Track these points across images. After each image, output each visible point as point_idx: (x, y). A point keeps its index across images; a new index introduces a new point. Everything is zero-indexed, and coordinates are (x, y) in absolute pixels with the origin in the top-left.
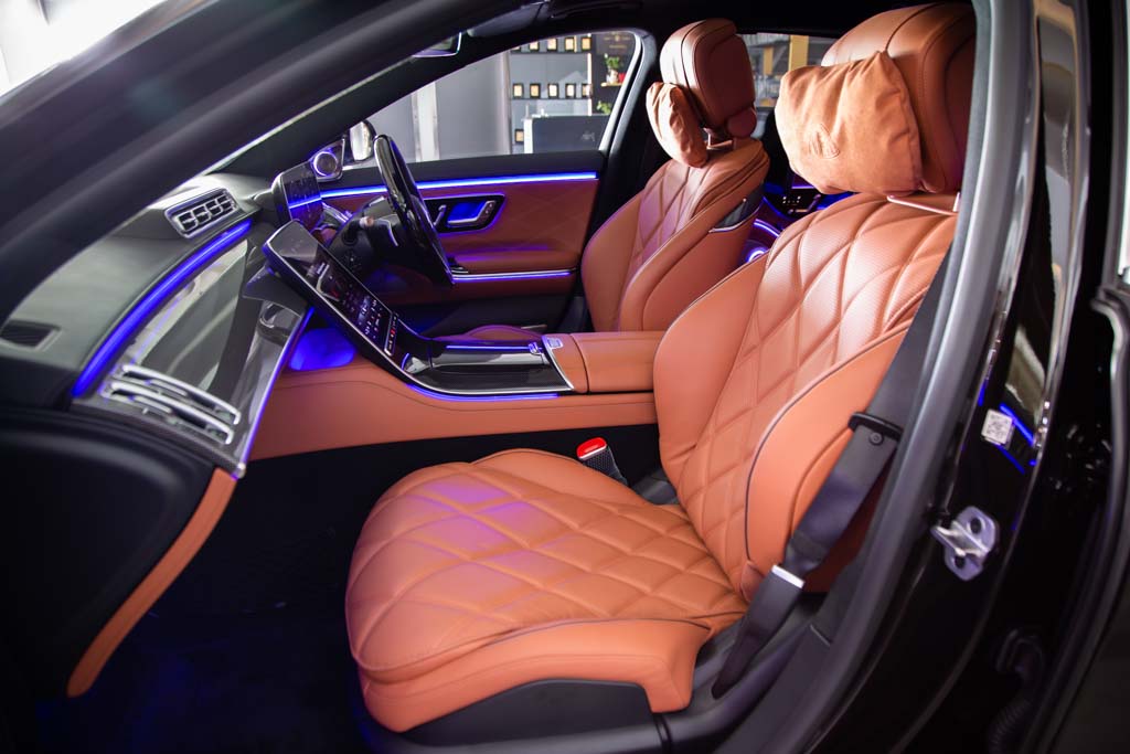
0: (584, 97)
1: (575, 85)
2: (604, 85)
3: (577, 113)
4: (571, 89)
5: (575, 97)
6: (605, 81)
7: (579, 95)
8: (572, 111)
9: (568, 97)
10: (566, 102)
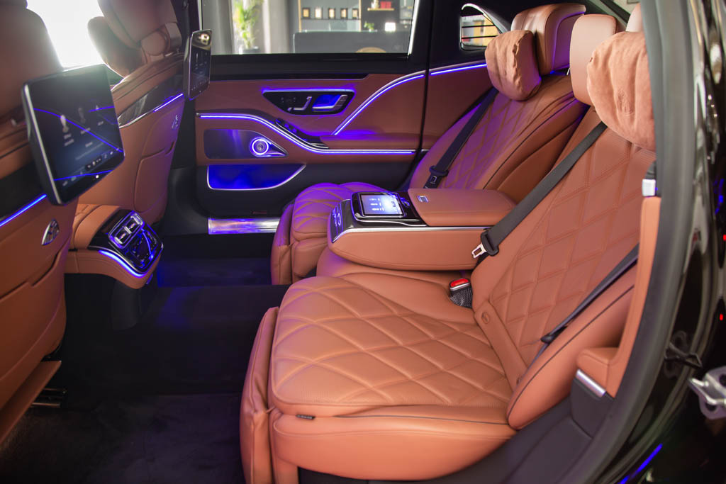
0: (354, 19)
1: (347, 9)
2: (369, 9)
3: (349, 29)
4: (344, 13)
5: (347, 18)
6: (370, 7)
7: (350, 17)
8: (346, 28)
9: (342, 18)
10: (341, 22)
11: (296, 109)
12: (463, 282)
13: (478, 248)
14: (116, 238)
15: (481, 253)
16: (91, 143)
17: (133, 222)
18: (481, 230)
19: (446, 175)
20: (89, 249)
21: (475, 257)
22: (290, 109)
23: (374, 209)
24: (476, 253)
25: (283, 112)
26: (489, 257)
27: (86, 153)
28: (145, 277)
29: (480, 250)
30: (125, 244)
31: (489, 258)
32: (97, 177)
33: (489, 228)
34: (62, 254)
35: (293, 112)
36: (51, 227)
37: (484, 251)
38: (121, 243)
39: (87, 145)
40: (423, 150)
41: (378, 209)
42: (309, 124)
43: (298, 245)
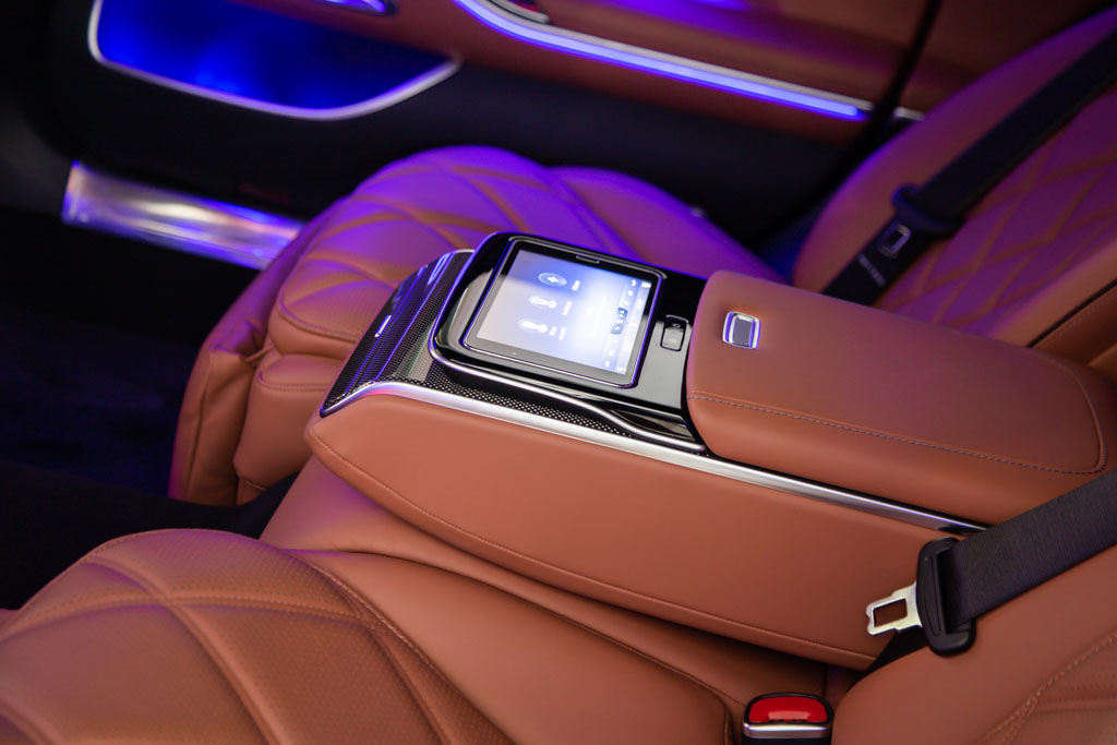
12: (805, 715)
13: (898, 596)
15: (900, 625)
18: (929, 530)
19: (949, 235)
21: (874, 630)
23: (527, 325)
24: (883, 615)
26: (925, 653)
29: (899, 609)
31: (924, 655)
33: (967, 529)
37: (912, 619)
40: (901, 113)
41: (543, 328)
43: (274, 366)
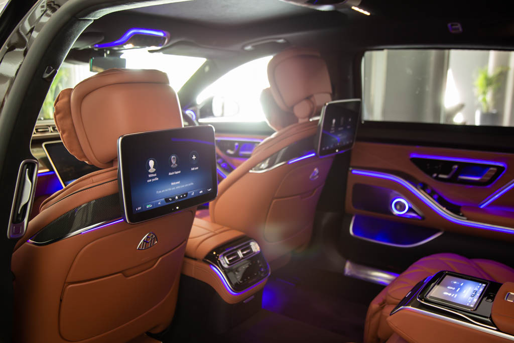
11: (441, 176)
14: (226, 258)
16: (179, 182)
17: (249, 248)
20: (204, 261)
22: (435, 175)
25: (428, 176)
27: (170, 189)
28: (239, 296)
30: (231, 265)
32: (177, 208)
34: (162, 259)
35: (437, 178)
36: (148, 237)
38: (228, 262)
39: (172, 184)
41: (450, 294)
42: (453, 193)
